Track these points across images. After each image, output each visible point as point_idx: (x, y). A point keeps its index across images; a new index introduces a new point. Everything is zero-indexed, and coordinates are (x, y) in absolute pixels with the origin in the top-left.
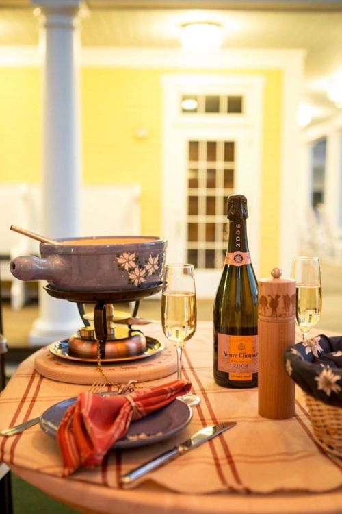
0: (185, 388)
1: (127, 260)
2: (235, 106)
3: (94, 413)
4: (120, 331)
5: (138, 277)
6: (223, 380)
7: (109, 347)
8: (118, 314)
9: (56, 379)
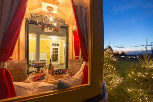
0: (45, 74)
1: (41, 64)
2: (58, 45)
3: (37, 77)
4: (41, 70)
5: (42, 65)
6: (49, 73)
7: (40, 72)
8: (41, 68)
9: (34, 75)
